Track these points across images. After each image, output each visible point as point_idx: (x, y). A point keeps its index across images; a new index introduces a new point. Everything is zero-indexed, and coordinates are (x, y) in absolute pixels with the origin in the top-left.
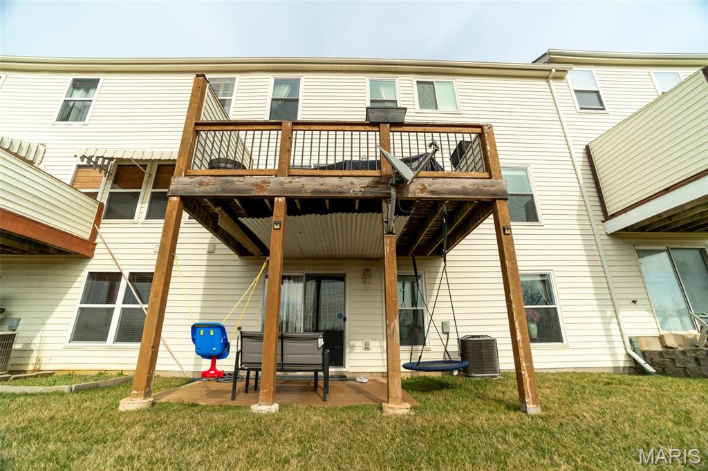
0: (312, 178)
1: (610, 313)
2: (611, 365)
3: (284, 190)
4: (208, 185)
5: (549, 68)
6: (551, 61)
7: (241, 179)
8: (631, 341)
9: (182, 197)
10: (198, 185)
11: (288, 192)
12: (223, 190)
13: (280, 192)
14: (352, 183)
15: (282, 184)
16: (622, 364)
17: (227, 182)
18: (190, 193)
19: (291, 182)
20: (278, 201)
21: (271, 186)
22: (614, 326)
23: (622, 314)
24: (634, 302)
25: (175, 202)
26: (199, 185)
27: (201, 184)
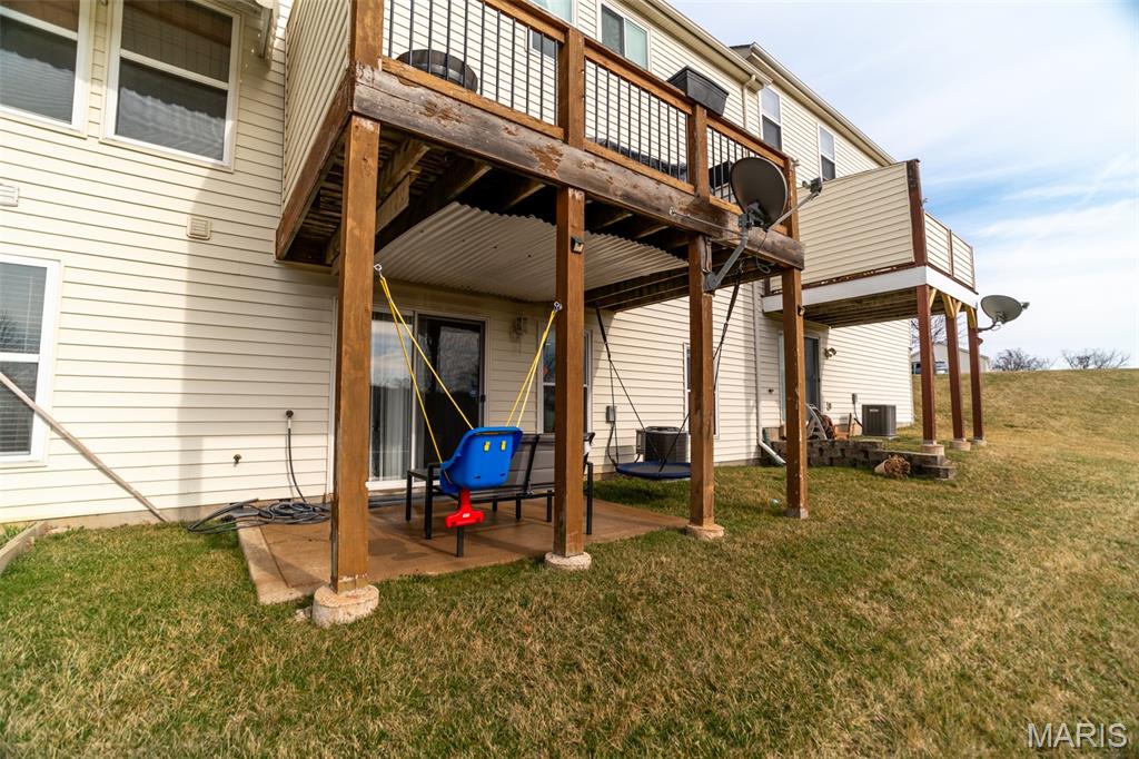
0: (623, 169)
1: (752, 403)
2: (744, 457)
3: (586, 180)
4: (446, 115)
5: (750, 72)
6: (750, 59)
7: (512, 127)
8: (764, 431)
9: (385, 126)
10: (423, 109)
11: (592, 185)
12: (478, 140)
13: (578, 179)
14: (671, 198)
15: (580, 164)
16: (752, 456)
17: (485, 124)
18: (408, 123)
19: (593, 166)
20: (574, 196)
21: (565, 163)
22: (754, 416)
23: (763, 403)
24: (770, 391)
25: (369, 134)
26: (427, 109)
27: (431, 109)
